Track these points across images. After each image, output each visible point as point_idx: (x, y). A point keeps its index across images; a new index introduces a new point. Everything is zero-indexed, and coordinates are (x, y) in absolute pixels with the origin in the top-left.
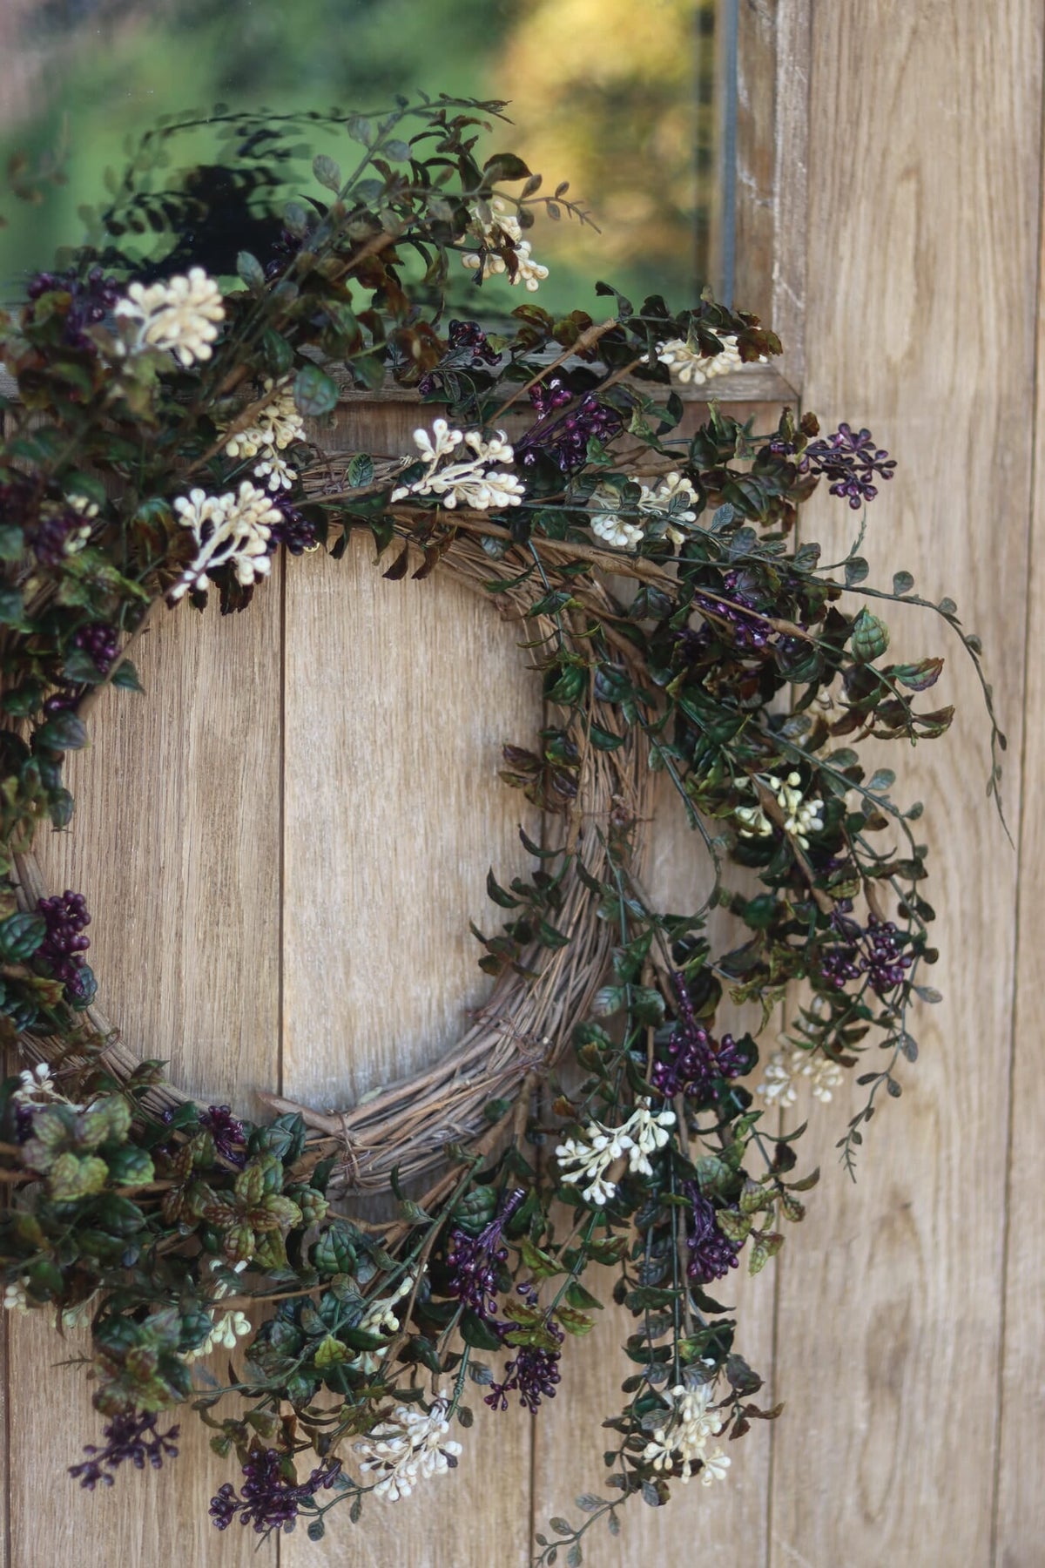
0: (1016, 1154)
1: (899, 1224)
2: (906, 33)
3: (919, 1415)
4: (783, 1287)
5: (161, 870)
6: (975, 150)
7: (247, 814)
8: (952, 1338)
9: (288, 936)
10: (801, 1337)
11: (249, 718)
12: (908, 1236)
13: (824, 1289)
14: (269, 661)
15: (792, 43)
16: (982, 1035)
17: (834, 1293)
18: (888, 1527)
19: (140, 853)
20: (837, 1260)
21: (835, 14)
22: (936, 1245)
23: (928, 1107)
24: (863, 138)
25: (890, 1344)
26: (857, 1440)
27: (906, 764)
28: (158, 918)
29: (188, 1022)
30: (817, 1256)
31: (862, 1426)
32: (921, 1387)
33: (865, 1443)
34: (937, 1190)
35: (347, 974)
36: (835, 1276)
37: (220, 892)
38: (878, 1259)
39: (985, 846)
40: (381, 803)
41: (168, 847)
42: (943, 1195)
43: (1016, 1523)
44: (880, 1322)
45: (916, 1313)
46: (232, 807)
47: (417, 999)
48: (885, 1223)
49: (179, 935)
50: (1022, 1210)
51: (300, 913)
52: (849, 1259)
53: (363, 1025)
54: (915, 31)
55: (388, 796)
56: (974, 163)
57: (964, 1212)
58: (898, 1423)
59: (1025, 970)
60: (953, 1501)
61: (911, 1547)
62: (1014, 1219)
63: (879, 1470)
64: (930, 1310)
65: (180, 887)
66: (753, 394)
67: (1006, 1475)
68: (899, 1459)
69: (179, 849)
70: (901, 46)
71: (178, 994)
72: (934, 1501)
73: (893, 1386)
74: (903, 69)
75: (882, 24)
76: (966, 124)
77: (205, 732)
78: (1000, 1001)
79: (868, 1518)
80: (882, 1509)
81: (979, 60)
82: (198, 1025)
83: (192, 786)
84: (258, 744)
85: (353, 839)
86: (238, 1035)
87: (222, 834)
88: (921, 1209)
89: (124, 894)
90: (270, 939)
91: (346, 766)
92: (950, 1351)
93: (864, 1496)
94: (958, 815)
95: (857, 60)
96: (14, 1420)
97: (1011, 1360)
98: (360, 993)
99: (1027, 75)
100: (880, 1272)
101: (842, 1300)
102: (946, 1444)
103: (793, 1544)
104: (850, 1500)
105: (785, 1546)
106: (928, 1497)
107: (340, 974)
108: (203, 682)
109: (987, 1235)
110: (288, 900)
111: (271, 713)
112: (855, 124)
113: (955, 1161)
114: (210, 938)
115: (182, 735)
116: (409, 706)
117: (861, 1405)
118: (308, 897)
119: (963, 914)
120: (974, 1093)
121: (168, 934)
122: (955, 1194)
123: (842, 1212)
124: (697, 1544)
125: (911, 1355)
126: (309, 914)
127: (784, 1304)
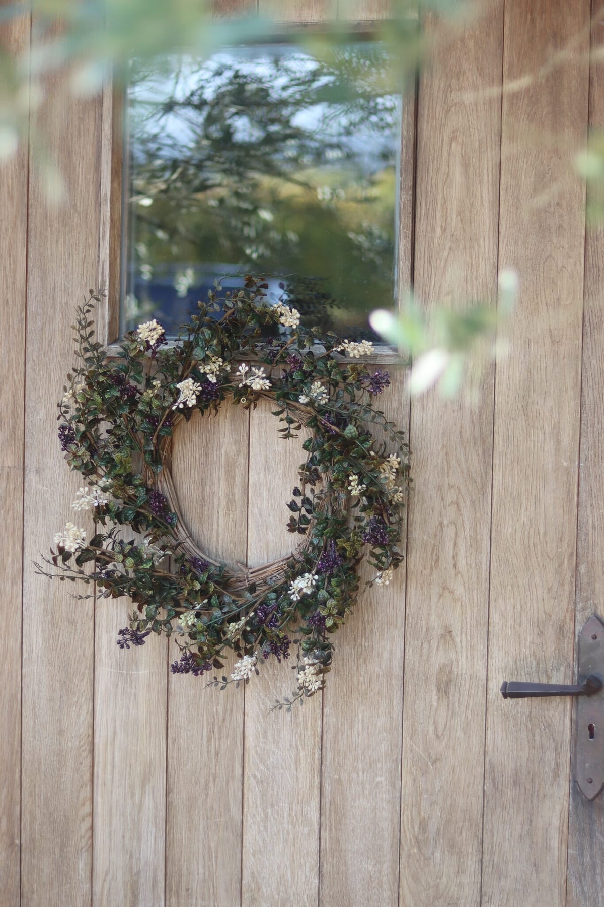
0: (491, 621)
1: (448, 638)
2: (447, 248)
3: (456, 704)
4: (407, 651)
5: (214, 493)
6: (473, 286)
7: (238, 479)
8: (468, 680)
9: (250, 517)
10: (413, 670)
11: (239, 452)
12: (451, 642)
13: (421, 655)
14: (245, 435)
15: (405, 253)
16: (478, 578)
17: (424, 657)
18: (445, 740)
19: (208, 487)
20: (426, 646)
21: (423, 244)
22: (462, 647)
23: (458, 600)
24: (433, 283)
25: (445, 678)
26: (433, 709)
27: (449, 484)
28: (213, 507)
29: (220, 538)
30: (419, 643)
31: (435, 704)
32: (457, 695)
33: (436, 711)
34: (462, 628)
35: (267, 530)
36: (425, 651)
37: (230, 502)
38: (441, 648)
39: (478, 515)
40: (277, 480)
41: (216, 487)
42: (464, 630)
43: (493, 750)
44: (441, 670)
45: (455, 669)
46: (234, 477)
47: (288, 540)
48: (443, 636)
49: (218, 512)
50: (494, 641)
51: (253, 510)
52: (430, 646)
53: (271, 545)
54: (450, 248)
55: (279, 478)
56: (472, 290)
57: (472, 638)
58: (448, 706)
59: (493, 558)
60: (469, 737)
61: (453, 750)
62: (491, 644)
63: (442, 720)
64: (460, 668)
65: (219, 499)
66: (392, 362)
67: (489, 732)
68: (449, 718)
69: (219, 487)
70: (446, 253)
71: (218, 530)
72: (462, 735)
73: (446, 693)
74: (446, 261)
75: (439, 245)
76: (469, 277)
77: (227, 454)
78: (484, 567)
79: (438, 736)
80: (443, 734)
81: (474, 257)
82: (223, 540)
83: (223, 470)
84: (242, 459)
85: (269, 490)
86: (235, 545)
87: (231, 484)
88: (456, 633)
89: (203, 499)
90: (244, 517)
91: (267, 468)
92: (467, 684)
93: (436, 728)
94: (468, 503)
95: (430, 258)
96: (170, 647)
97: (490, 692)
98: (270, 537)
99: (492, 261)
100: (441, 653)
101: (428, 660)
102: (466, 717)
103: (411, 739)
104: (431, 729)
105: (408, 739)
106: (460, 734)
107: (265, 529)
108: (226, 440)
109: (481, 647)
110: (250, 506)
111: (245, 450)
112: (430, 278)
113: (468, 620)
114: (227, 515)
115: (220, 454)
116: (286, 452)
117: (435, 697)
118: (255, 506)
119: (470, 536)
120: (475, 598)
121: (215, 512)
122: (468, 631)
123: (427, 630)
124: (377, 731)
125: (453, 683)
126: (256, 511)
127: (407, 657)
